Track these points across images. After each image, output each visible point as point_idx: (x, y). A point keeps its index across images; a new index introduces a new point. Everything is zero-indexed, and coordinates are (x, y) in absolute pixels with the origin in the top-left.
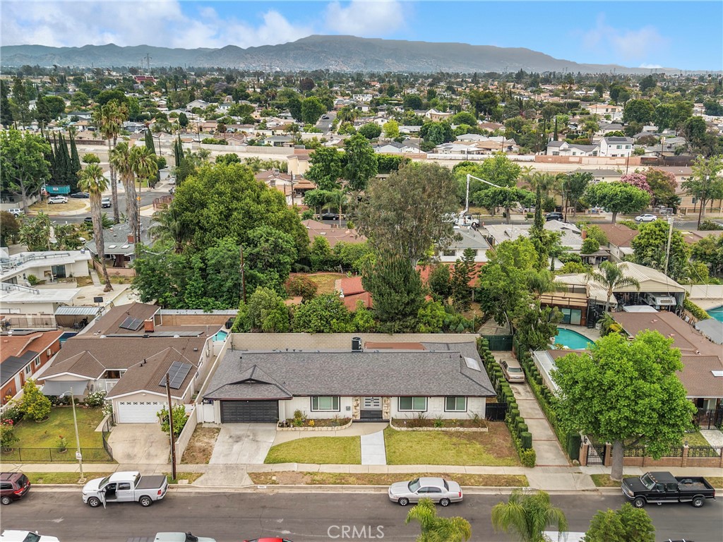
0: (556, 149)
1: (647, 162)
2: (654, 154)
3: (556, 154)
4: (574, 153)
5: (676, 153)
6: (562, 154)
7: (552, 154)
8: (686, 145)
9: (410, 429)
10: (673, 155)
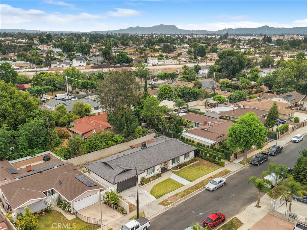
0: (55, 65)
1: (93, 67)
2: (93, 64)
3: (55, 67)
4: (63, 66)
5: (102, 63)
6: (58, 67)
7: (53, 67)
8: (104, 60)
9: (181, 169)
10: (100, 64)
